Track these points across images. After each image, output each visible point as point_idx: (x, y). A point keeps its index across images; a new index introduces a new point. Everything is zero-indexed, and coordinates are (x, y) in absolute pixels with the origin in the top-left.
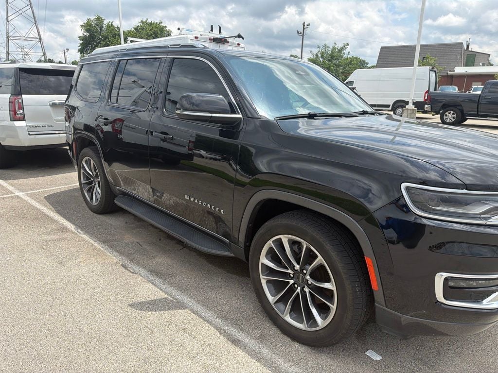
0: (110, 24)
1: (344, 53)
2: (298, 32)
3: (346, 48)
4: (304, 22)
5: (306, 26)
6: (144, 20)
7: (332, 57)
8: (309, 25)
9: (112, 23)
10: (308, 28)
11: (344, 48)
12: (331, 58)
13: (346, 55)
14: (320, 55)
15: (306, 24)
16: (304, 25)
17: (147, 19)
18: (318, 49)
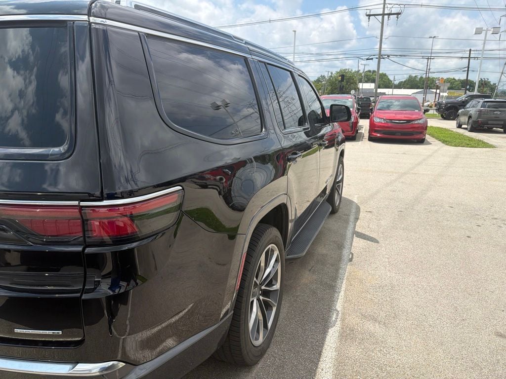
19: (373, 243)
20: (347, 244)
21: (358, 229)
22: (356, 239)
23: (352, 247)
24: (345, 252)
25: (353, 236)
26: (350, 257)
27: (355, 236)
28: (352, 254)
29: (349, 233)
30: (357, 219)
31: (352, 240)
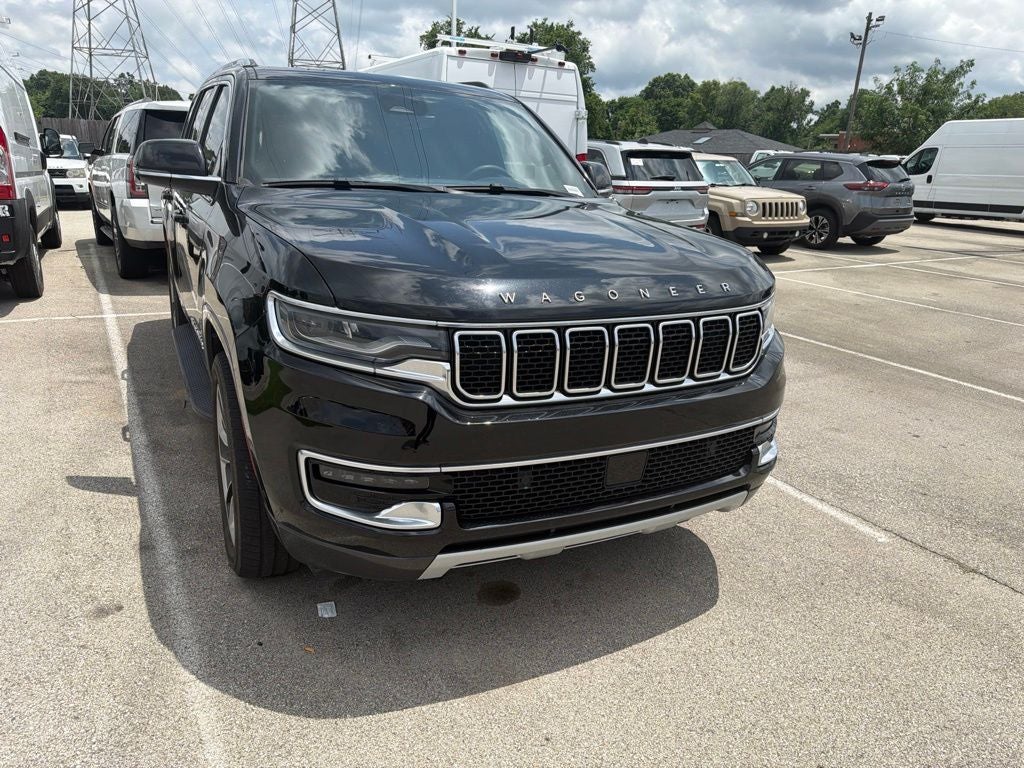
0: (473, 31)
1: (961, 84)
2: (852, 36)
3: (966, 72)
4: (870, 14)
5: (873, 23)
6: (539, 22)
7: (926, 91)
8: (881, 19)
9: (476, 30)
10: (878, 26)
11: (961, 70)
12: (925, 94)
13: (965, 89)
14: (895, 88)
15: (874, 17)
16: (869, 19)
17: (546, 20)
18: (895, 76)
19: (82, 474)
20: (145, 456)
21: (130, 503)
22: (128, 472)
23: (129, 451)
24: (141, 438)
25: (136, 478)
26: (128, 433)
27: (133, 480)
28: (125, 439)
29: (151, 485)
30: (146, 547)
31: (135, 467)
